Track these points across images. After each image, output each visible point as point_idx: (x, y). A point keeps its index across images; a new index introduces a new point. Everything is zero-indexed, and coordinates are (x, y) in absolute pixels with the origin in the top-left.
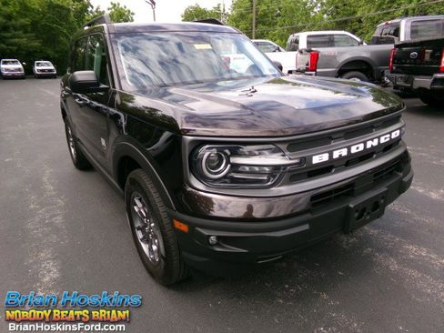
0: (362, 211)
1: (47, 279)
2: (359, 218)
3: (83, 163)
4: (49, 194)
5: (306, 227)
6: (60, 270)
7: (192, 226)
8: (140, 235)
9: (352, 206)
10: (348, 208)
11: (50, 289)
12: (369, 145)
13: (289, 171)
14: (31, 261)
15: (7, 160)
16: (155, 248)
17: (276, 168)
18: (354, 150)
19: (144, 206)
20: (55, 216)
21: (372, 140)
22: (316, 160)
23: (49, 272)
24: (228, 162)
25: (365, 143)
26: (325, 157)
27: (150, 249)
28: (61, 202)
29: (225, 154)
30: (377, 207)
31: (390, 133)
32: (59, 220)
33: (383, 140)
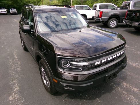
0: (110, 77)
1: (15, 90)
2: (108, 79)
3: (26, 49)
4: (16, 59)
5: (92, 83)
6: (20, 87)
7: (58, 81)
8: (43, 78)
9: (107, 76)
10: (106, 76)
11: (16, 93)
12: (113, 57)
13: (88, 67)
14: (11, 83)
15: (2, 46)
16: (47, 83)
17: (84, 66)
18: (108, 59)
19: (44, 70)
20: (18, 68)
21: (114, 56)
22: (96, 64)
23: (16, 88)
24: (70, 63)
25: (112, 57)
26: (99, 63)
27: (46, 83)
28: (19, 63)
29: (69, 61)
30: (115, 75)
31: (120, 53)
32: (19, 69)
33: (118, 55)
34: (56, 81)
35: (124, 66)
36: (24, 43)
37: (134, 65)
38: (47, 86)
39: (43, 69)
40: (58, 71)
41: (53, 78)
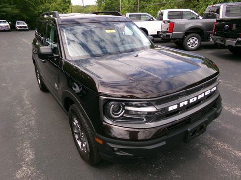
0: (194, 132)
1: (27, 160)
2: (192, 135)
3: (44, 88)
4: (27, 107)
5: (164, 143)
6: (35, 154)
7: (104, 141)
8: (77, 137)
9: (189, 130)
10: (187, 131)
11: (29, 165)
12: (199, 97)
13: (156, 115)
14: (19, 148)
15: (3, 85)
16: (84, 145)
17: (149, 113)
18: (191, 101)
19: (78, 124)
20: (31, 120)
21: (201, 94)
22: (171, 109)
23: (28, 155)
24: (124, 109)
25: (197, 97)
26: (176, 107)
27: (82, 145)
28: (34, 112)
29: (123, 105)
30: (202, 129)
31: (211, 89)
32: (32, 123)
33: (207, 94)
34: (101, 142)
35: (218, 112)
36: (41, 78)
37: (233, 111)
38: (84, 150)
39: (75, 122)
40: (104, 124)
41: (94, 136)
